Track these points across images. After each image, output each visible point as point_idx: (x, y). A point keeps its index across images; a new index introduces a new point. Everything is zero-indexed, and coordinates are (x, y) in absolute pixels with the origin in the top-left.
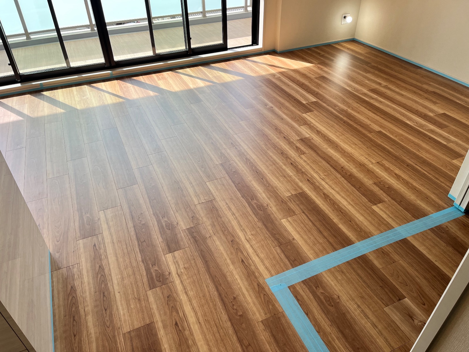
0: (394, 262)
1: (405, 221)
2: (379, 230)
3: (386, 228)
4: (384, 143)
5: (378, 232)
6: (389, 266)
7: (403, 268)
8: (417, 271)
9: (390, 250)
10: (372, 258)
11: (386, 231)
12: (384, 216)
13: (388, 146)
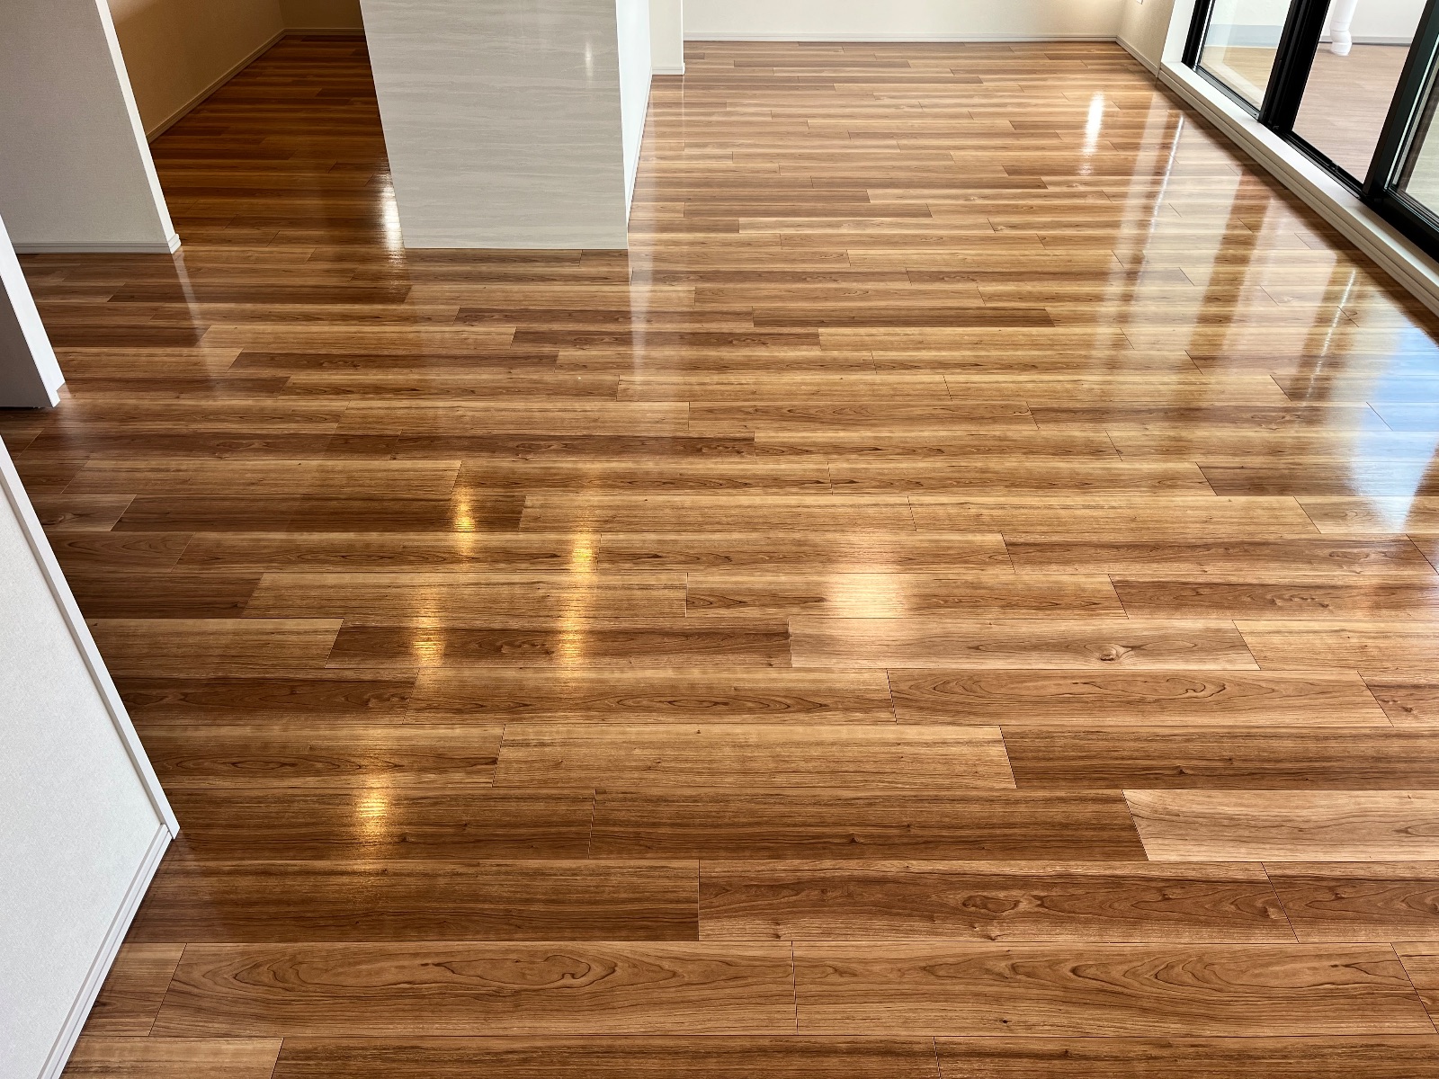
0: (181, 561)
1: (232, 652)
6: (184, 548)
7: (155, 565)
8: (122, 580)
12: (290, 624)
13: (565, 871)
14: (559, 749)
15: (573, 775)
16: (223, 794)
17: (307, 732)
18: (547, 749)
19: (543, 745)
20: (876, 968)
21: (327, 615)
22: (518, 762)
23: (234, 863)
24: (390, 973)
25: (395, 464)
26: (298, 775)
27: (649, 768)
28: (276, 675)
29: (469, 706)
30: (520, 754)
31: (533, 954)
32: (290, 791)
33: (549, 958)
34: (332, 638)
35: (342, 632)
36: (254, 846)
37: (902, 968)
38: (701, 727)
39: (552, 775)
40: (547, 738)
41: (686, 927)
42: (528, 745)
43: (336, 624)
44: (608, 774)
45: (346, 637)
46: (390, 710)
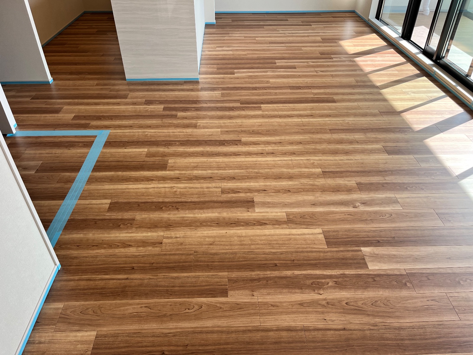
0: (58, 182)
1: (76, 211)
2: (86, 190)
3: (83, 195)
4: (194, 277)
5: (86, 189)
6: (59, 178)
7: (49, 184)
8: (39, 189)
9: (67, 186)
10: (73, 174)
11: (82, 194)
12: (94, 202)
13: (185, 277)
14: (182, 239)
15: (187, 247)
16: (75, 255)
17: (101, 235)
18: (178, 239)
19: (177, 238)
20: (285, 304)
21: (106, 199)
22: (169, 243)
23: (79, 277)
24: (130, 310)
25: (126, 150)
26: (98, 249)
27: (211, 244)
28: (90, 218)
29: (153, 226)
30: (170, 241)
31: (176, 303)
32: (96, 254)
33: (181, 304)
34: (107, 206)
35: (111, 204)
36: (85, 272)
37: (293, 304)
38: (227, 231)
39: (180, 247)
40: (178, 236)
41: (224, 293)
42: (172, 238)
43: (109, 201)
44: (199, 246)
45: (112, 205)
46: (127, 228)
